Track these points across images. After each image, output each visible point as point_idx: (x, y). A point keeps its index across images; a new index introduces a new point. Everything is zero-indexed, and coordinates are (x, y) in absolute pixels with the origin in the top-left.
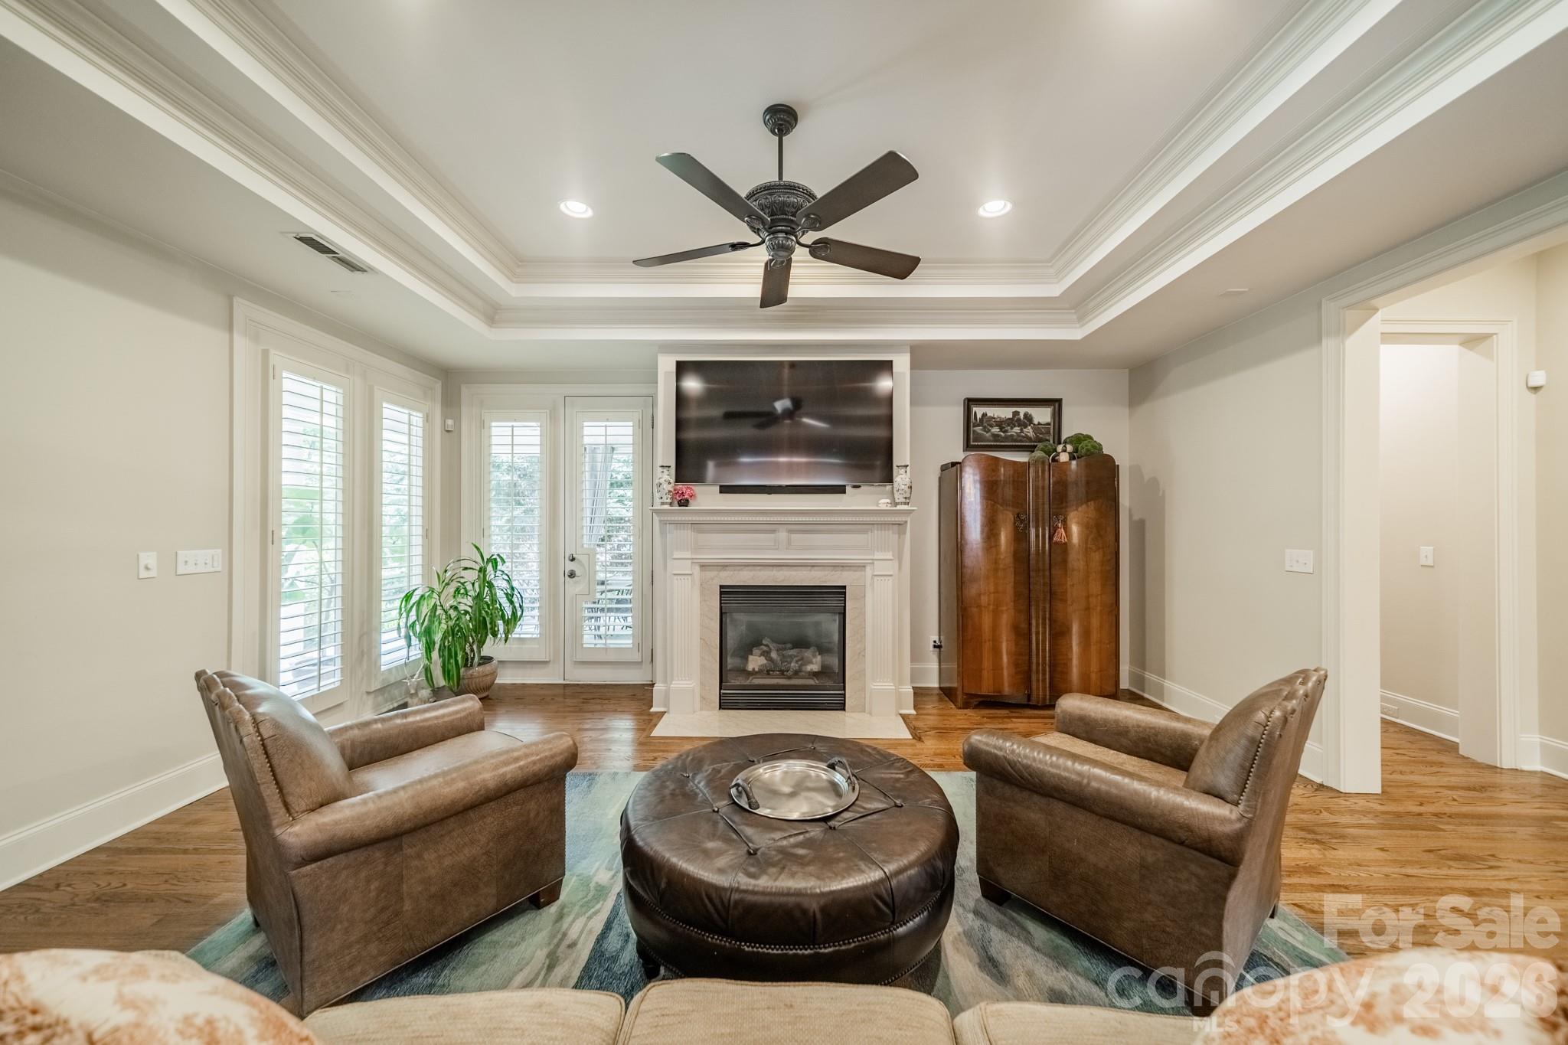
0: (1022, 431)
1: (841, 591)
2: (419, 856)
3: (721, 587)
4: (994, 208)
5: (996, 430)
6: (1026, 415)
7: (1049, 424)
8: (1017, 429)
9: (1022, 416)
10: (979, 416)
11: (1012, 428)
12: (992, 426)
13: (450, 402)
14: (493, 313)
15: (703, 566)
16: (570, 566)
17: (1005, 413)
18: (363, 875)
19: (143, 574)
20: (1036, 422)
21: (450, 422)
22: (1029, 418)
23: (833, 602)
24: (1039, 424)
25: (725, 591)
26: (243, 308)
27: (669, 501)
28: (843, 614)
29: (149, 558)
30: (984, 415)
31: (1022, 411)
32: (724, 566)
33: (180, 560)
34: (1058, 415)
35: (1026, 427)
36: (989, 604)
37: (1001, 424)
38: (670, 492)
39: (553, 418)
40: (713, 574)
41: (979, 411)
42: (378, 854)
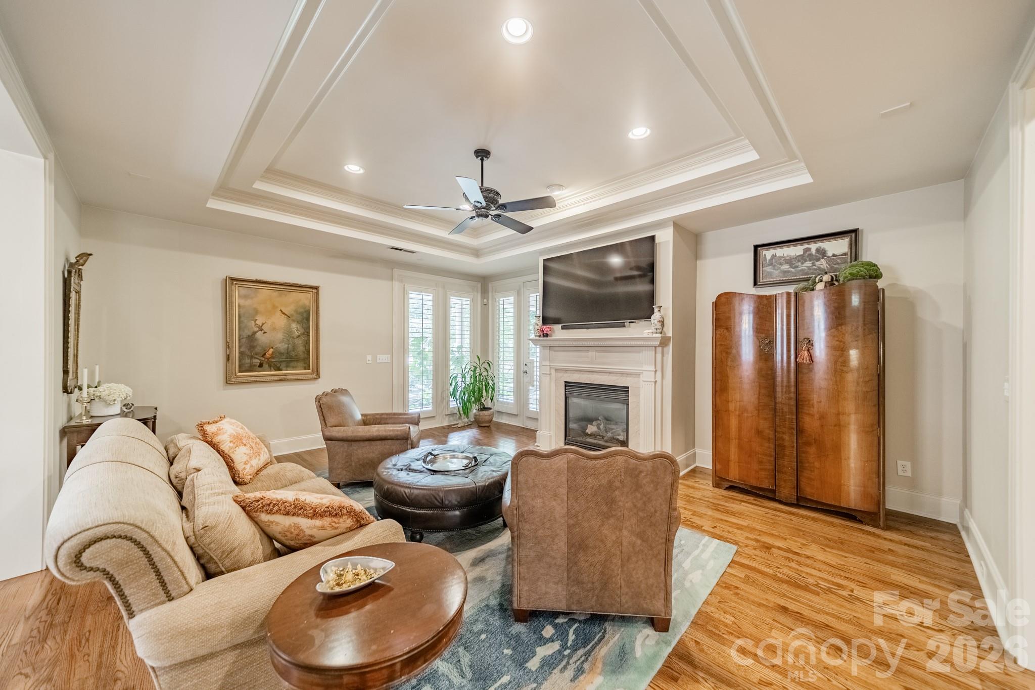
0: (814, 265)
1: (626, 390)
2: (357, 450)
3: (566, 382)
4: (639, 132)
5: (786, 267)
6: (818, 250)
7: (845, 254)
8: (808, 264)
9: (813, 251)
10: (768, 257)
11: (802, 263)
12: (781, 264)
13: (484, 292)
14: (477, 253)
15: (556, 370)
16: (525, 368)
17: (796, 251)
18: (342, 449)
19: (368, 362)
20: (830, 254)
21: (485, 301)
22: (822, 253)
23: (622, 396)
24: (834, 255)
25: (567, 384)
26: (397, 272)
27: (538, 334)
28: (628, 404)
29: (369, 357)
30: (774, 256)
31: (814, 247)
32: (566, 371)
33: (378, 358)
34: (855, 246)
35: (818, 260)
36: (735, 410)
37: (789, 261)
38: (538, 329)
39: (519, 293)
40: (560, 375)
41: (767, 254)
42: (345, 444)
